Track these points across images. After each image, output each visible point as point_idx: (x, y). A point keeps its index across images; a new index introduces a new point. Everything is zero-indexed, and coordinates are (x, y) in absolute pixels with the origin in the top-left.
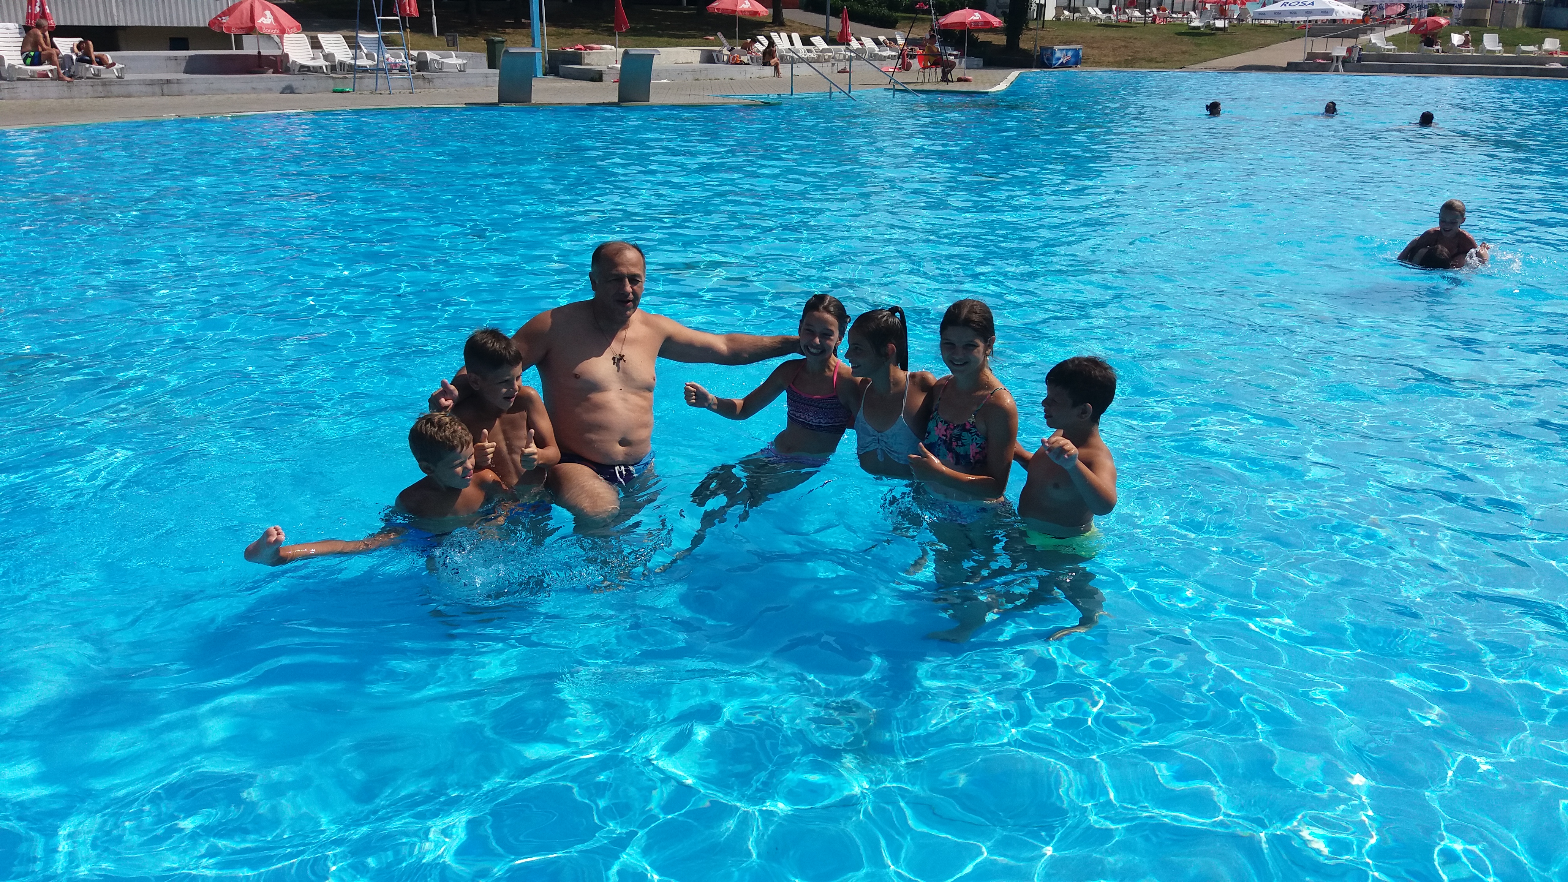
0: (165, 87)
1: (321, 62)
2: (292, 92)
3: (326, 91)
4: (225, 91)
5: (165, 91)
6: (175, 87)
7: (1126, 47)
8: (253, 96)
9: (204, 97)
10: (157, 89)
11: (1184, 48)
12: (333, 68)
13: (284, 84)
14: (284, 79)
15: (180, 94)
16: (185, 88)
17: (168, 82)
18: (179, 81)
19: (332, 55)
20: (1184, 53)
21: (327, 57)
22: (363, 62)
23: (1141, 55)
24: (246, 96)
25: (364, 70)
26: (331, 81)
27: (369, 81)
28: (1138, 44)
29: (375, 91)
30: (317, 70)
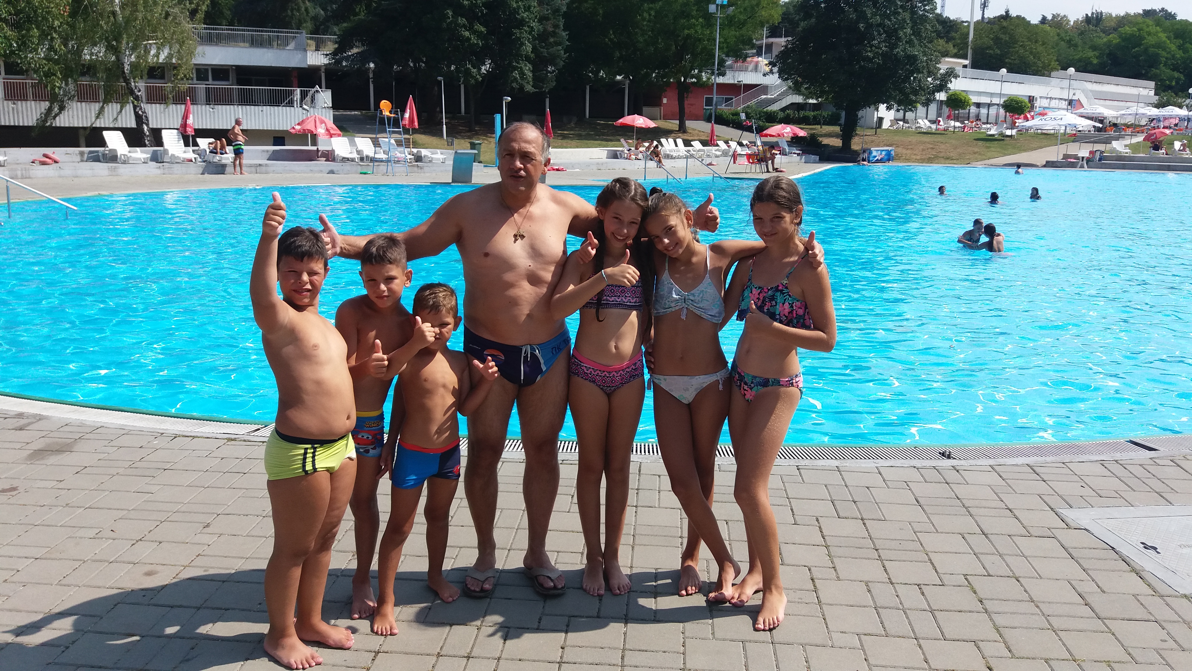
0: (258, 168)
1: (355, 155)
2: (334, 173)
3: (356, 173)
4: (294, 172)
5: (258, 171)
6: (263, 168)
7: (932, 148)
8: (310, 175)
9: (279, 175)
10: (253, 169)
11: (976, 150)
12: (362, 159)
13: (330, 168)
14: (331, 165)
15: (267, 173)
16: (270, 169)
17: (260, 165)
18: (266, 165)
19: (362, 151)
20: (975, 153)
21: (359, 152)
22: (382, 156)
23: (942, 155)
24: (306, 175)
25: (381, 161)
26: (359, 167)
27: (383, 167)
28: (943, 146)
29: (386, 174)
30: (353, 160)
